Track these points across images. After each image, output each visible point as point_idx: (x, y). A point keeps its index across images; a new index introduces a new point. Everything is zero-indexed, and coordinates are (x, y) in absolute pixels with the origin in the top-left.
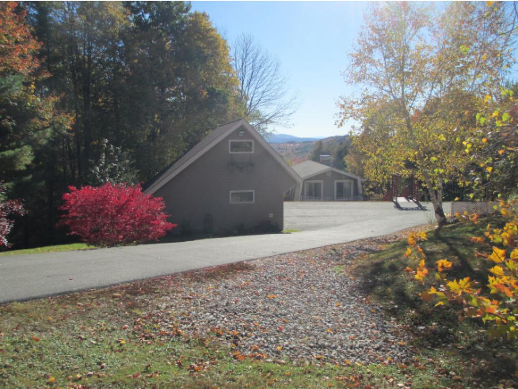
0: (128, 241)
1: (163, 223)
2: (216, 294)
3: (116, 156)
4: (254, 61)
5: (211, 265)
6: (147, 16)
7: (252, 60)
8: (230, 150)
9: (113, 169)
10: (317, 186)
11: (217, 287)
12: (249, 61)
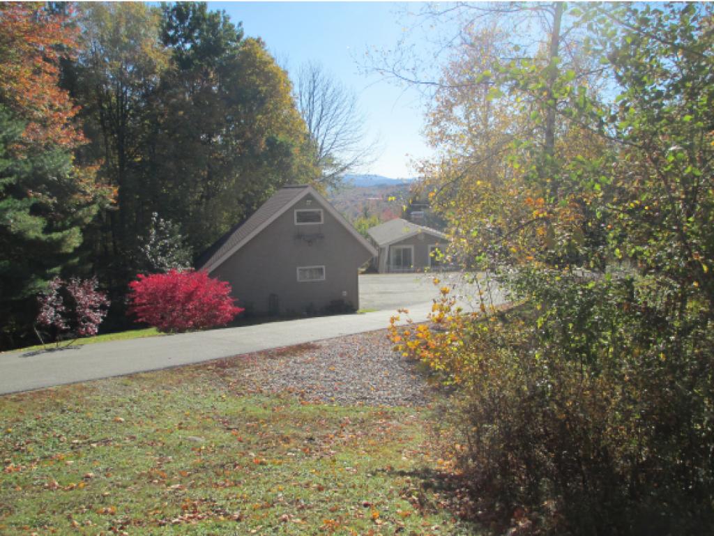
0: (196, 328)
1: (230, 308)
2: (286, 367)
3: (167, 231)
4: (324, 95)
5: (281, 345)
6: (188, 46)
7: (321, 93)
8: (295, 220)
9: (164, 246)
10: (406, 252)
11: (288, 362)
12: (318, 94)
